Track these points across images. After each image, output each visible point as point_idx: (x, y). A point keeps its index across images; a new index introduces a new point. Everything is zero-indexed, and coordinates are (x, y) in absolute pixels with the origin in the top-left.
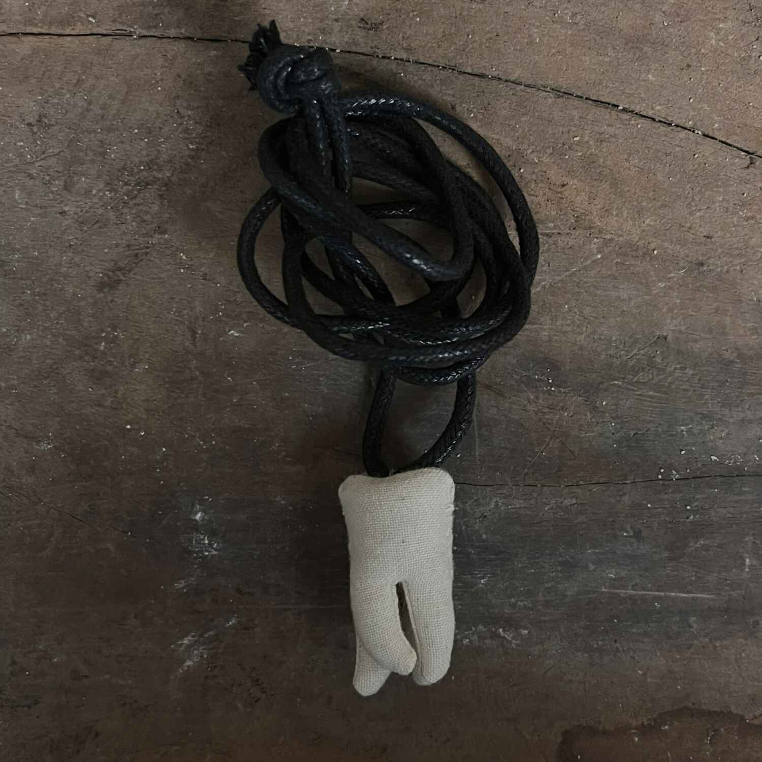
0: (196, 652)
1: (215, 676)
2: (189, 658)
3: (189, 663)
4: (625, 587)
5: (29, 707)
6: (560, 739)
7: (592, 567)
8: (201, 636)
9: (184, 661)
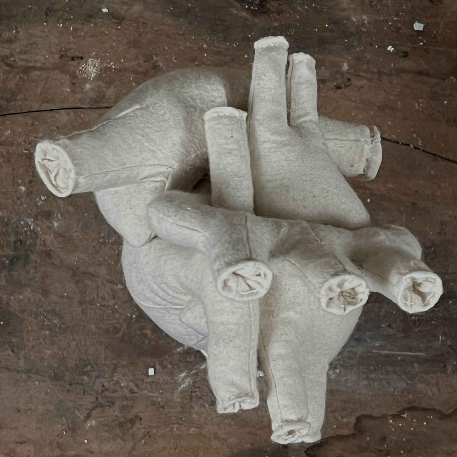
0: (187, 380)
1: (196, 392)
2: (184, 383)
3: (184, 386)
4: (384, 350)
5: (110, 406)
6: (355, 421)
7: (369, 341)
8: (189, 373)
9: (181, 385)
